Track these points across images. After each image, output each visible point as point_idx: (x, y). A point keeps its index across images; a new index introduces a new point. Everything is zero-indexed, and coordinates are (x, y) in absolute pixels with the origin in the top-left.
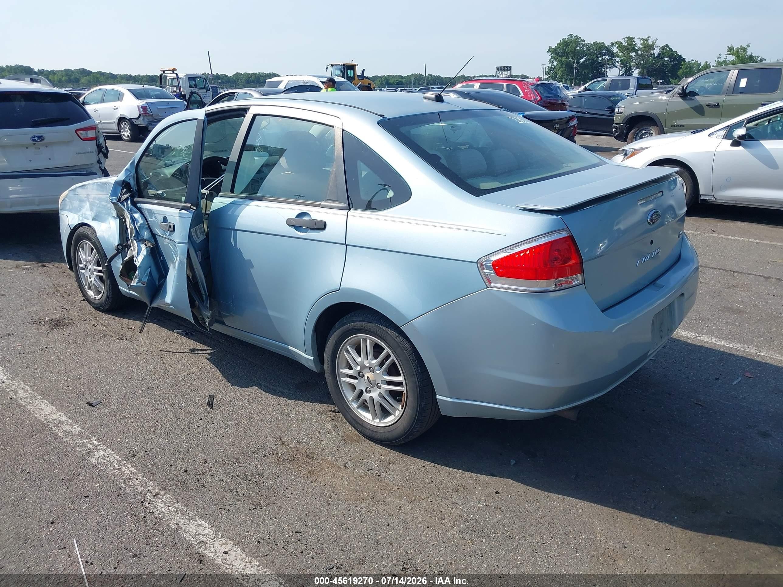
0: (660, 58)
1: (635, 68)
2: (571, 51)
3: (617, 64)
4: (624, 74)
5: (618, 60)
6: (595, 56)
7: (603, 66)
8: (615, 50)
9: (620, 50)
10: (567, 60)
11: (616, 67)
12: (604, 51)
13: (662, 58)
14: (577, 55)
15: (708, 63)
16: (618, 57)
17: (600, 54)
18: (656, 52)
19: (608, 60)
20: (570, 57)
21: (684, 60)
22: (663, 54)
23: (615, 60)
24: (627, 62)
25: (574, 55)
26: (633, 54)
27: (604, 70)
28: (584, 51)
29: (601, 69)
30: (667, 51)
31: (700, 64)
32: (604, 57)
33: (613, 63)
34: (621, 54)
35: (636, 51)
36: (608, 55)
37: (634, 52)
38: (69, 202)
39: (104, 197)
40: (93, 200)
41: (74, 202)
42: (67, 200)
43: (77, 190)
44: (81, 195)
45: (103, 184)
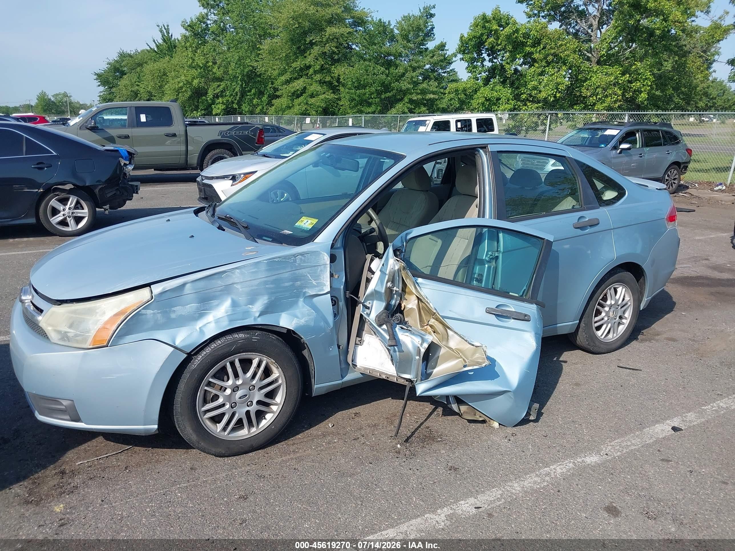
38: (158, 313)
39: (287, 276)
40: (256, 287)
41: (175, 309)
42: (148, 313)
43: (188, 286)
44: (203, 291)
45: (285, 258)
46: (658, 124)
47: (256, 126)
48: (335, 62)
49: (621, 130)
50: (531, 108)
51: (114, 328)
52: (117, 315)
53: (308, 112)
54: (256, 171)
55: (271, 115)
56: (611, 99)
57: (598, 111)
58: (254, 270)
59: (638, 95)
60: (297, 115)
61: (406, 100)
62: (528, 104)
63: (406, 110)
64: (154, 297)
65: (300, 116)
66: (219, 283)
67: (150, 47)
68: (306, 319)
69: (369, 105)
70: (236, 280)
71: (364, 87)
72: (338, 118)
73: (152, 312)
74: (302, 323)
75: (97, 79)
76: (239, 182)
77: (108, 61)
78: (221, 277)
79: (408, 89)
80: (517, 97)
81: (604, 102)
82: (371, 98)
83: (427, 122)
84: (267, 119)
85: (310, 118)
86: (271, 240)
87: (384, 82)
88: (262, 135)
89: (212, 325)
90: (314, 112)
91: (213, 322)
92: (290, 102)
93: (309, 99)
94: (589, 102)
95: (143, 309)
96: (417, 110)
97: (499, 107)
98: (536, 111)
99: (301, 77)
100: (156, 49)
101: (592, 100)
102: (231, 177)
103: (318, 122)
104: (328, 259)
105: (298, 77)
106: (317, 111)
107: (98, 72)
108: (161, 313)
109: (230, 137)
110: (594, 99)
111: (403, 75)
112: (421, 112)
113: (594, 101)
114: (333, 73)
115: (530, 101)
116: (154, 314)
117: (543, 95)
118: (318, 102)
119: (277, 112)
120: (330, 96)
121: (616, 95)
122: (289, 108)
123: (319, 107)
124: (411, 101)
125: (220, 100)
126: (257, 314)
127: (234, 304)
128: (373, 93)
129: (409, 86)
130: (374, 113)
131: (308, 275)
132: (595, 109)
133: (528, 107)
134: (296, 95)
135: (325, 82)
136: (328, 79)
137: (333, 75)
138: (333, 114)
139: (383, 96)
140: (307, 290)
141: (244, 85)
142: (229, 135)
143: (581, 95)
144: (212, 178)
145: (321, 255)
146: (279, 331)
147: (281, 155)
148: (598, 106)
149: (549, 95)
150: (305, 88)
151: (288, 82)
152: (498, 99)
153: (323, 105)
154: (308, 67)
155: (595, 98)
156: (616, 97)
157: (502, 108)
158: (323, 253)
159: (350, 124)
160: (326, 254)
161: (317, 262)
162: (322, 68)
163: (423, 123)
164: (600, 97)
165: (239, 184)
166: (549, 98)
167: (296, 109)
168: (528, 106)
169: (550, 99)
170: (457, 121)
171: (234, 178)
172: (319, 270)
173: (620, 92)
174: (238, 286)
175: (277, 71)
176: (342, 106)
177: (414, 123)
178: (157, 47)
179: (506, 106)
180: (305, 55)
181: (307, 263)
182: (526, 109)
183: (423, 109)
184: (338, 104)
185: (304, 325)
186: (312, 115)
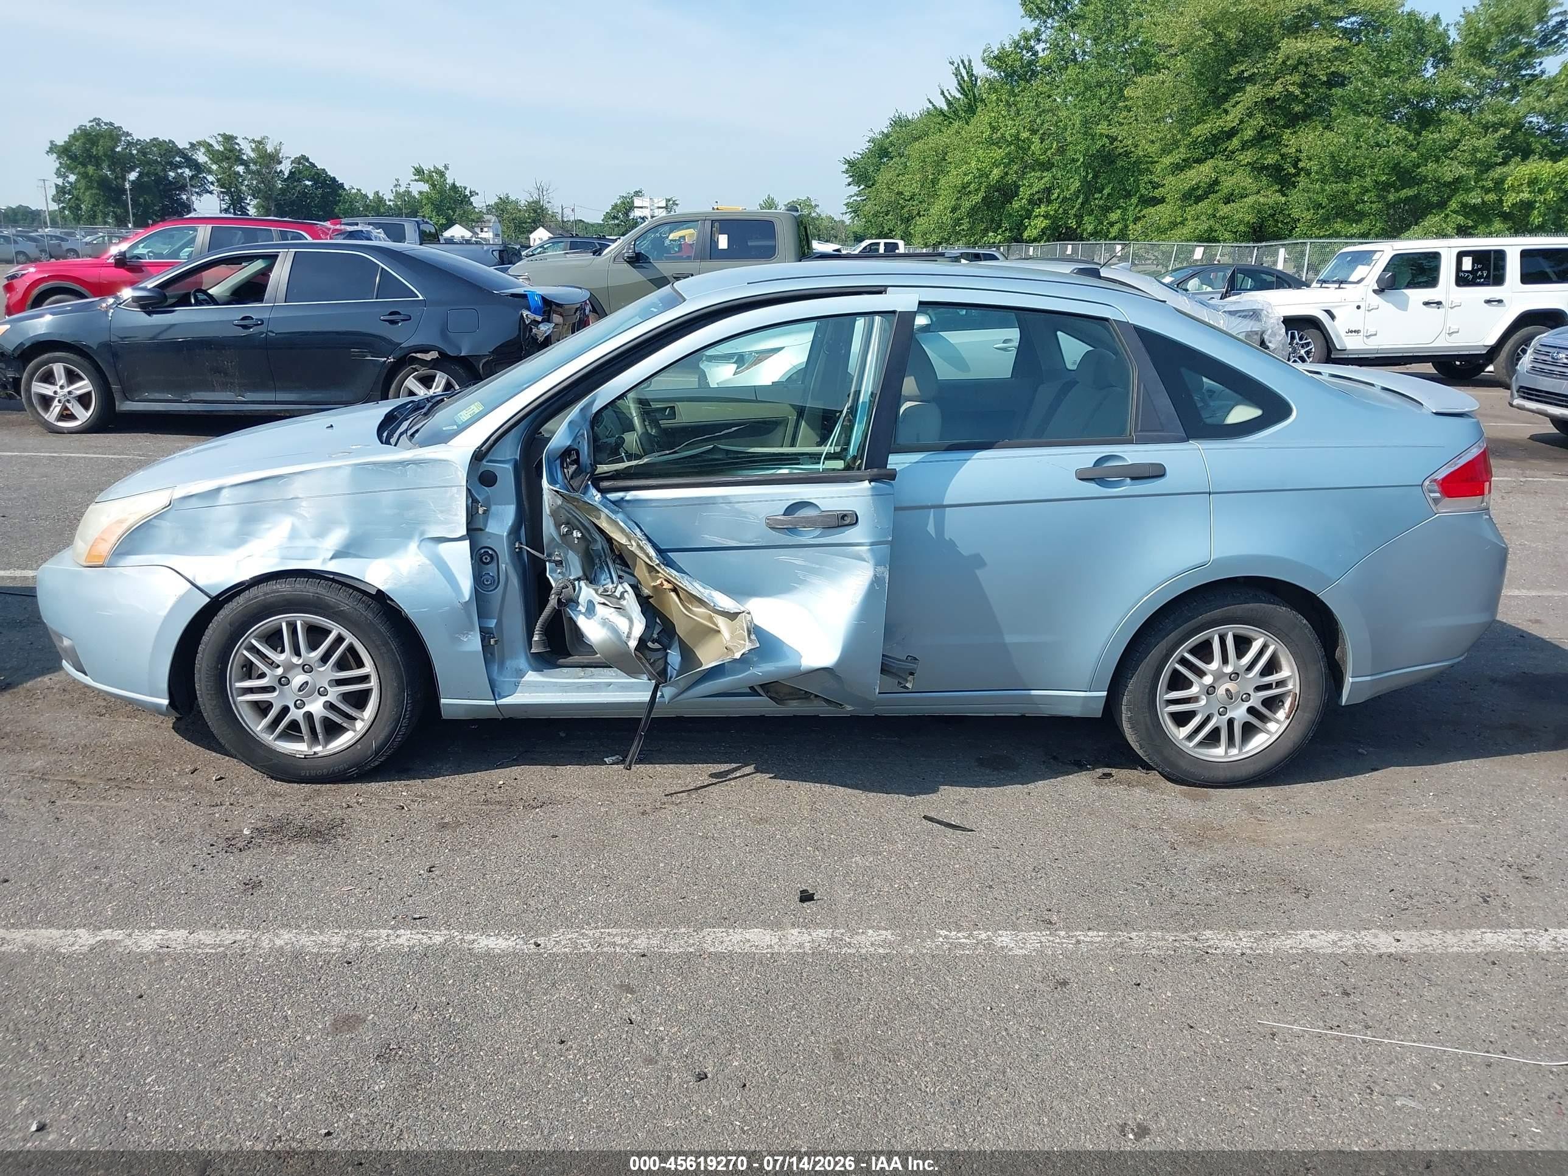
0: (295, 181)
1: (249, 198)
2: (105, 155)
3: (212, 187)
4: (229, 207)
5: (210, 178)
6: (159, 168)
7: (183, 188)
8: (201, 157)
9: (210, 159)
10: (101, 173)
11: (211, 193)
12: (178, 159)
13: (299, 180)
14: (123, 163)
15: (381, 195)
16: (210, 172)
17: (171, 163)
18: (286, 167)
19: (192, 178)
20: (105, 165)
21: (341, 186)
22: (300, 173)
23: (205, 178)
24: (230, 183)
25: (114, 164)
26: (240, 169)
27: (184, 197)
28: (131, 154)
29: (179, 195)
30: (304, 168)
31: (366, 196)
32: (179, 171)
33: (202, 185)
34: (214, 167)
35: (245, 163)
36: (189, 167)
37: (242, 164)
38: (178, 528)
40: (331, 510)
42: (162, 525)
43: (226, 492)
48: (1294, 121)
53: (1215, 234)
55: (1135, 240)
60: (1190, 240)
61: (1453, 205)
64: (172, 501)
67: (933, 105)
69: (1360, 216)
71: (1346, 176)
72: (1258, 247)
73: (169, 524)
75: (847, 172)
77: (871, 134)
78: (279, 486)
79: (1458, 180)
82: (1363, 202)
83: (1375, 257)
85: (1202, 249)
87: (1399, 163)
90: (1228, 235)
91: (257, 555)
92: (1179, 213)
93: (1221, 206)
99: (1212, 158)
100: (945, 107)
103: (1218, 257)
105: (1203, 157)
106: (1235, 233)
107: (851, 156)
111: (1455, 144)
114: (1287, 146)
118: (1242, 212)
119: (1146, 235)
120: (1271, 197)
122: (1174, 225)
123: (1241, 222)
124: (1467, 210)
125: (1043, 209)
126: (328, 555)
127: (294, 533)
128: (1367, 191)
129: (1464, 171)
131: (429, 502)
134: (1193, 196)
135: (1264, 168)
136: (1271, 159)
137: (1284, 150)
139: (1391, 198)
140: (426, 527)
141: (1090, 176)
145: (454, 468)
150: (1216, 182)
151: (1178, 168)
153: (1250, 218)
154: (1232, 133)
161: (444, 480)
162: (1261, 137)
167: (1189, 227)
170: (1461, 255)
174: (304, 504)
175: (1157, 145)
176: (1299, 220)
178: (949, 103)
180: (1226, 106)
184: (1289, 216)
186: (1225, 241)
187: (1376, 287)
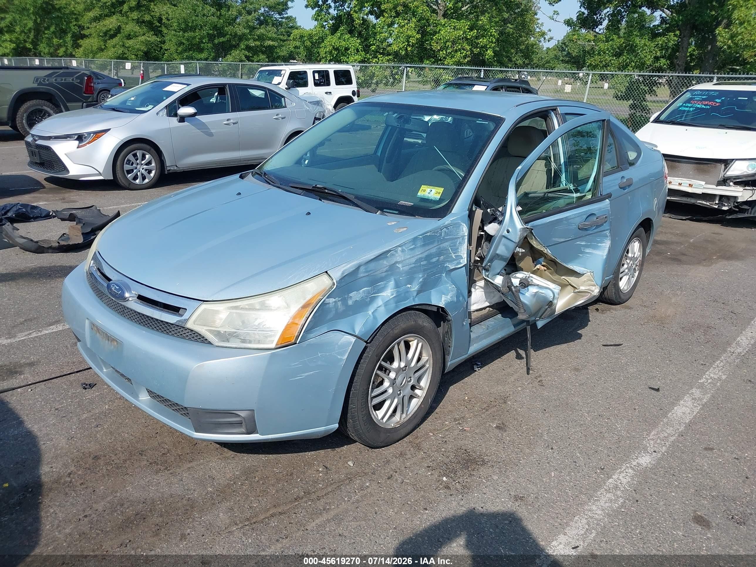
38: (339, 301)
39: (434, 251)
40: (414, 265)
41: (351, 295)
42: (331, 302)
43: (362, 269)
44: (374, 273)
45: (434, 233)
46: (518, 81)
47: (83, 72)
49: (488, 86)
50: (382, 61)
51: (302, 322)
52: (304, 307)
53: (126, 56)
54: (109, 130)
55: (79, 58)
56: (461, 53)
57: (448, 65)
58: (412, 247)
59: (484, 51)
60: (112, 59)
61: (243, 46)
62: (379, 56)
63: (244, 58)
64: (335, 283)
65: (116, 60)
66: (385, 263)
68: (451, 295)
69: (201, 51)
70: (399, 259)
71: (193, 29)
72: (167, 64)
73: (334, 300)
74: (449, 299)
76: (89, 143)
78: (387, 257)
79: (244, 34)
80: (366, 48)
81: (452, 57)
82: (202, 42)
83: (283, 72)
84: (74, 63)
85: (130, 64)
86: (397, 212)
88: (91, 83)
89: (382, 309)
90: (133, 57)
91: (383, 305)
92: (102, 43)
93: (126, 41)
94: (439, 56)
95: (327, 298)
96: (255, 58)
97: (348, 58)
98: (387, 64)
99: (115, 14)
101: (442, 54)
102: (76, 137)
103: (142, 68)
104: (466, 230)
105: (110, 13)
106: (137, 55)
108: (341, 300)
109: (50, 85)
110: (444, 54)
112: (260, 60)
113: (444, 56)
114: (154, 11)
115: (381, 54)
116: (335, 302)
117: (395, 48)
118: (138, 44)
119: (86, 55)
120: (151, 38)
121: (464, 49)
122: (101, 50)
123: (138, 50)
124: (248, 48)
126: (415, 294)
127: (397, 285)
128: (204, 37)
129: (245, 31)
130: (206, 59)
131: (450, 249)
132: (446, 63)
133: (378, 60)
134: (110, 35)
135: (144, 22)
136: (147, 18)
137: (152, 14)
138: (157, 59)
139: (216, 41)
140: (447, 265)
142: (47, 83)
143: (431, 49)
144: (49, 138)
145: (461, 226)
146: (431, 309)
147: (137, 109)
148: (448, 61)
149: (400, 49)
150: (119, 27)
151: (98, 19)
152: (347, 49)
153: (144, 48)
154: (122, 3)
155: (445, 52)
156: (465, 52)
157: (351, 59)
158: (463, 224)
159: (183, 72)
160: (464, 225)
161: (457, 234)
162: (139, 5)
163: (278, 73)
164: (450, 51)
165: (88, 145)
166: (401, 51)
167: (111, 52)
168: (379, 58)
169: (402, 53)
170: (314, 72)
171: (80, 138)
172: (458, 243)
173: (468, 48)
174: (400, 266)
176: (166, 50)
177: (267, 73)
179: (356, 57)
181: (450, 235)
182: (376, 61)
183: (262, 57)
184: (161, 48)
185: (451, 302)
186: (132, 59)
187: (287, 87)
